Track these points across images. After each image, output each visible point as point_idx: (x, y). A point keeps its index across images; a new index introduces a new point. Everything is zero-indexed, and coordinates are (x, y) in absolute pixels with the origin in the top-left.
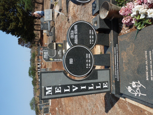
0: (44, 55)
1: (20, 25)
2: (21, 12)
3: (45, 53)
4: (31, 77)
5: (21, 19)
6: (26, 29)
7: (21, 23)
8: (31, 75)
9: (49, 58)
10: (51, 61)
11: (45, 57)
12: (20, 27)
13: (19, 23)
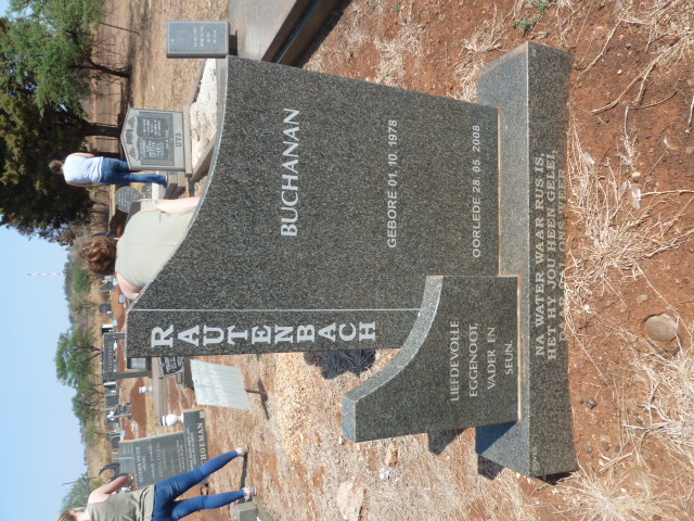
1: (10, 176)
2: (15, 111)
4: (70, 382)
5: (17, 146)
6: (45, 191)
7: (16, 165)
8: (70, 376)
12: (10, 183)
13: (8, 163)
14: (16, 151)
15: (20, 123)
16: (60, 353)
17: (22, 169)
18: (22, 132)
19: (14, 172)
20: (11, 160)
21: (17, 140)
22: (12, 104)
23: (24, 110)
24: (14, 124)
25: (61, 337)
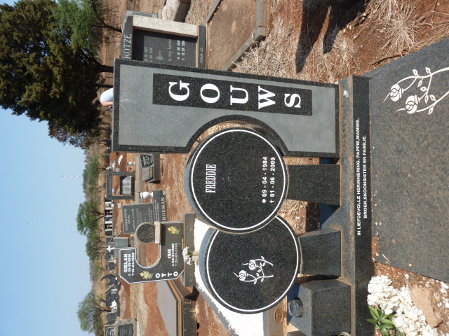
0: (123, 262)
1: (55, 93)
3: (125, 255)
5: (59, 74)
7: (58, 86)
8: (85, 229)
9: (138, 270)
10: (145, 280)
11: (126, 271)
12: (55, 97)
13: (54, 85)
14: (59, 77)
15: (61, 60)
16: (79, 215)
17: (62, 88)
18: (62, 66)
19: (57, 90)
20: (56, 83)
21: (59, 71)
22: (57, 49)
23: (64, 53)
24: (58, 61)
25: (81, 205)
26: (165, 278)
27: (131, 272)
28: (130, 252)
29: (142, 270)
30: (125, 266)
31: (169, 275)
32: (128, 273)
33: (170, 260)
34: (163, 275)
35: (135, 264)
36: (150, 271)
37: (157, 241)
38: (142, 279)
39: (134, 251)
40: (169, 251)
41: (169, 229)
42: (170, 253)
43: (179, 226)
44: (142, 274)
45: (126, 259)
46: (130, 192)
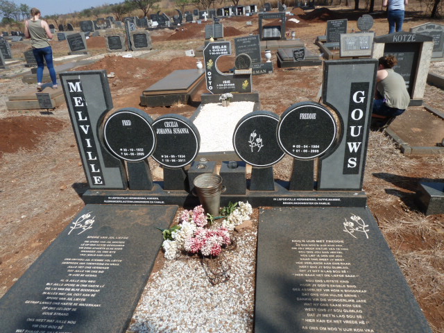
0: (220, 45)
3: (225, 47)
9: (214, 58)
10: (206, 64)
11: (213, 47)
26: (208, 79)
27: (212, 52)
28: (228, 50)
29: (214, 61)
30: (217, 47)
31: (210, 82)
32: (212, 49)
33: (222, 83)
34: (210, 78)
35: (219, 55)
36: (213, 67)
37: (237, 72)
38: (207, 61)
39: (229, 53)
40: (229, 82)
41: (246, 81)
42: (227, 83)
43: (248, 89)
44: (210, 61)
45: (222, 47)
46: (265, 36)
